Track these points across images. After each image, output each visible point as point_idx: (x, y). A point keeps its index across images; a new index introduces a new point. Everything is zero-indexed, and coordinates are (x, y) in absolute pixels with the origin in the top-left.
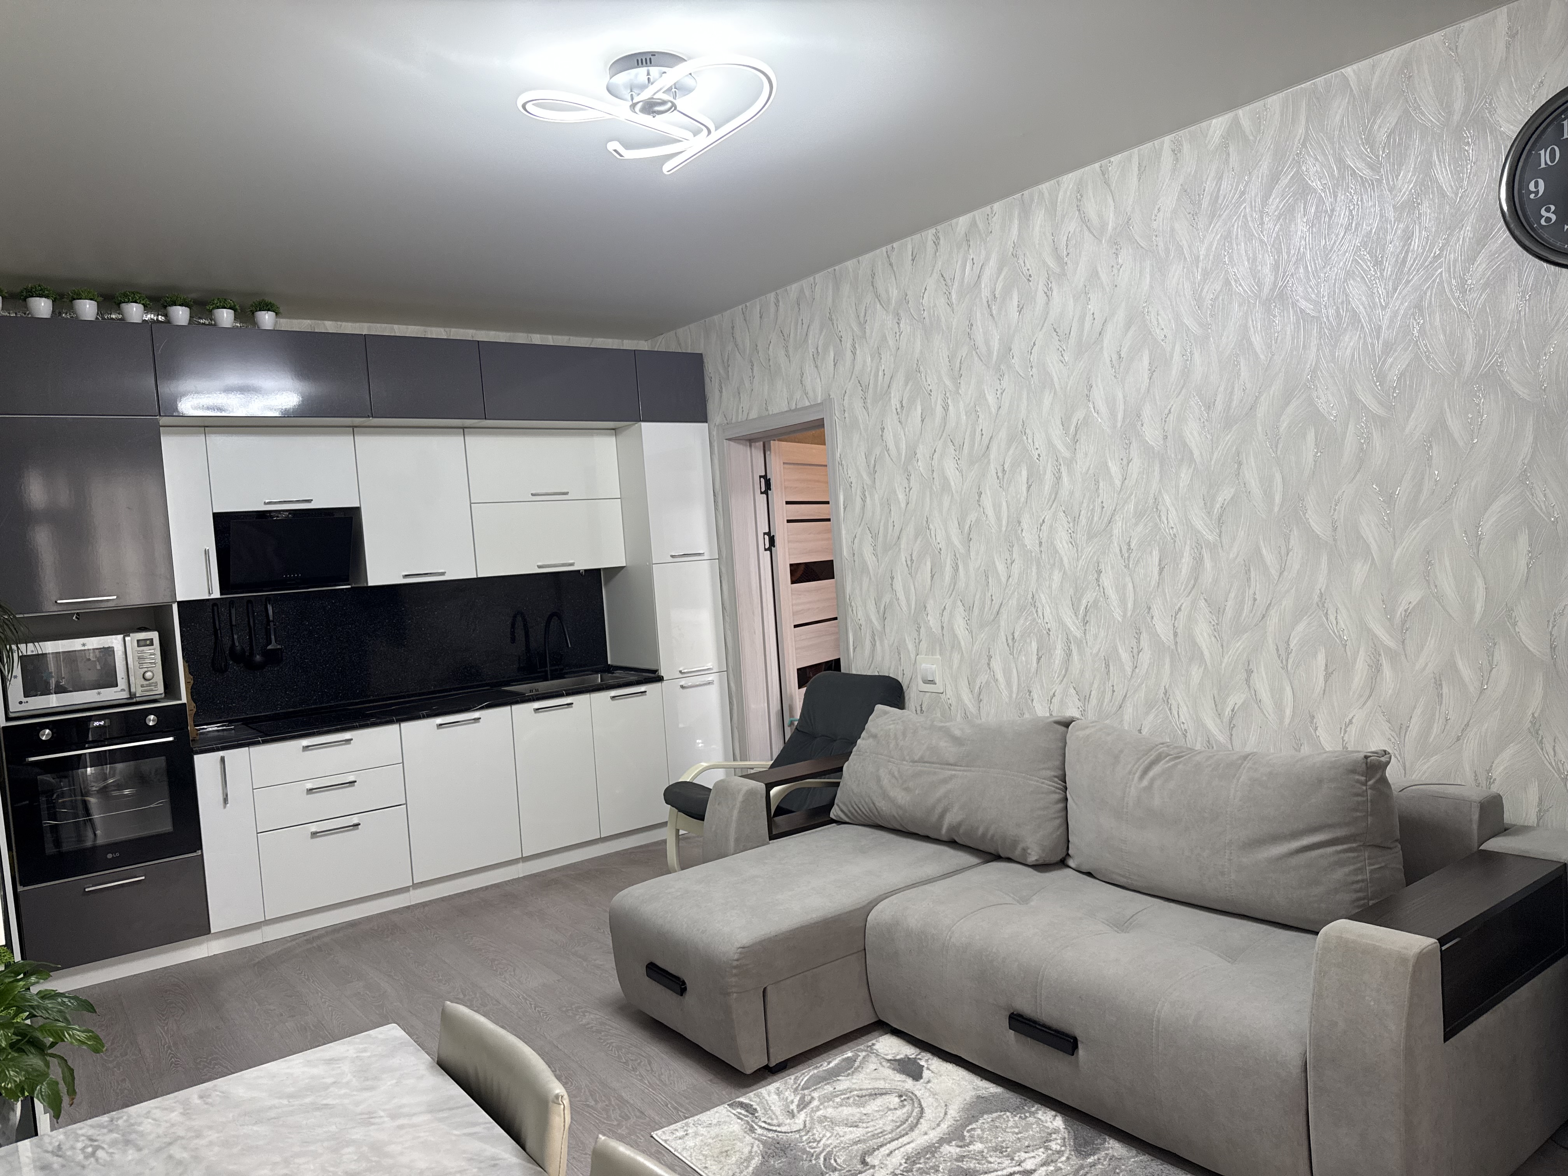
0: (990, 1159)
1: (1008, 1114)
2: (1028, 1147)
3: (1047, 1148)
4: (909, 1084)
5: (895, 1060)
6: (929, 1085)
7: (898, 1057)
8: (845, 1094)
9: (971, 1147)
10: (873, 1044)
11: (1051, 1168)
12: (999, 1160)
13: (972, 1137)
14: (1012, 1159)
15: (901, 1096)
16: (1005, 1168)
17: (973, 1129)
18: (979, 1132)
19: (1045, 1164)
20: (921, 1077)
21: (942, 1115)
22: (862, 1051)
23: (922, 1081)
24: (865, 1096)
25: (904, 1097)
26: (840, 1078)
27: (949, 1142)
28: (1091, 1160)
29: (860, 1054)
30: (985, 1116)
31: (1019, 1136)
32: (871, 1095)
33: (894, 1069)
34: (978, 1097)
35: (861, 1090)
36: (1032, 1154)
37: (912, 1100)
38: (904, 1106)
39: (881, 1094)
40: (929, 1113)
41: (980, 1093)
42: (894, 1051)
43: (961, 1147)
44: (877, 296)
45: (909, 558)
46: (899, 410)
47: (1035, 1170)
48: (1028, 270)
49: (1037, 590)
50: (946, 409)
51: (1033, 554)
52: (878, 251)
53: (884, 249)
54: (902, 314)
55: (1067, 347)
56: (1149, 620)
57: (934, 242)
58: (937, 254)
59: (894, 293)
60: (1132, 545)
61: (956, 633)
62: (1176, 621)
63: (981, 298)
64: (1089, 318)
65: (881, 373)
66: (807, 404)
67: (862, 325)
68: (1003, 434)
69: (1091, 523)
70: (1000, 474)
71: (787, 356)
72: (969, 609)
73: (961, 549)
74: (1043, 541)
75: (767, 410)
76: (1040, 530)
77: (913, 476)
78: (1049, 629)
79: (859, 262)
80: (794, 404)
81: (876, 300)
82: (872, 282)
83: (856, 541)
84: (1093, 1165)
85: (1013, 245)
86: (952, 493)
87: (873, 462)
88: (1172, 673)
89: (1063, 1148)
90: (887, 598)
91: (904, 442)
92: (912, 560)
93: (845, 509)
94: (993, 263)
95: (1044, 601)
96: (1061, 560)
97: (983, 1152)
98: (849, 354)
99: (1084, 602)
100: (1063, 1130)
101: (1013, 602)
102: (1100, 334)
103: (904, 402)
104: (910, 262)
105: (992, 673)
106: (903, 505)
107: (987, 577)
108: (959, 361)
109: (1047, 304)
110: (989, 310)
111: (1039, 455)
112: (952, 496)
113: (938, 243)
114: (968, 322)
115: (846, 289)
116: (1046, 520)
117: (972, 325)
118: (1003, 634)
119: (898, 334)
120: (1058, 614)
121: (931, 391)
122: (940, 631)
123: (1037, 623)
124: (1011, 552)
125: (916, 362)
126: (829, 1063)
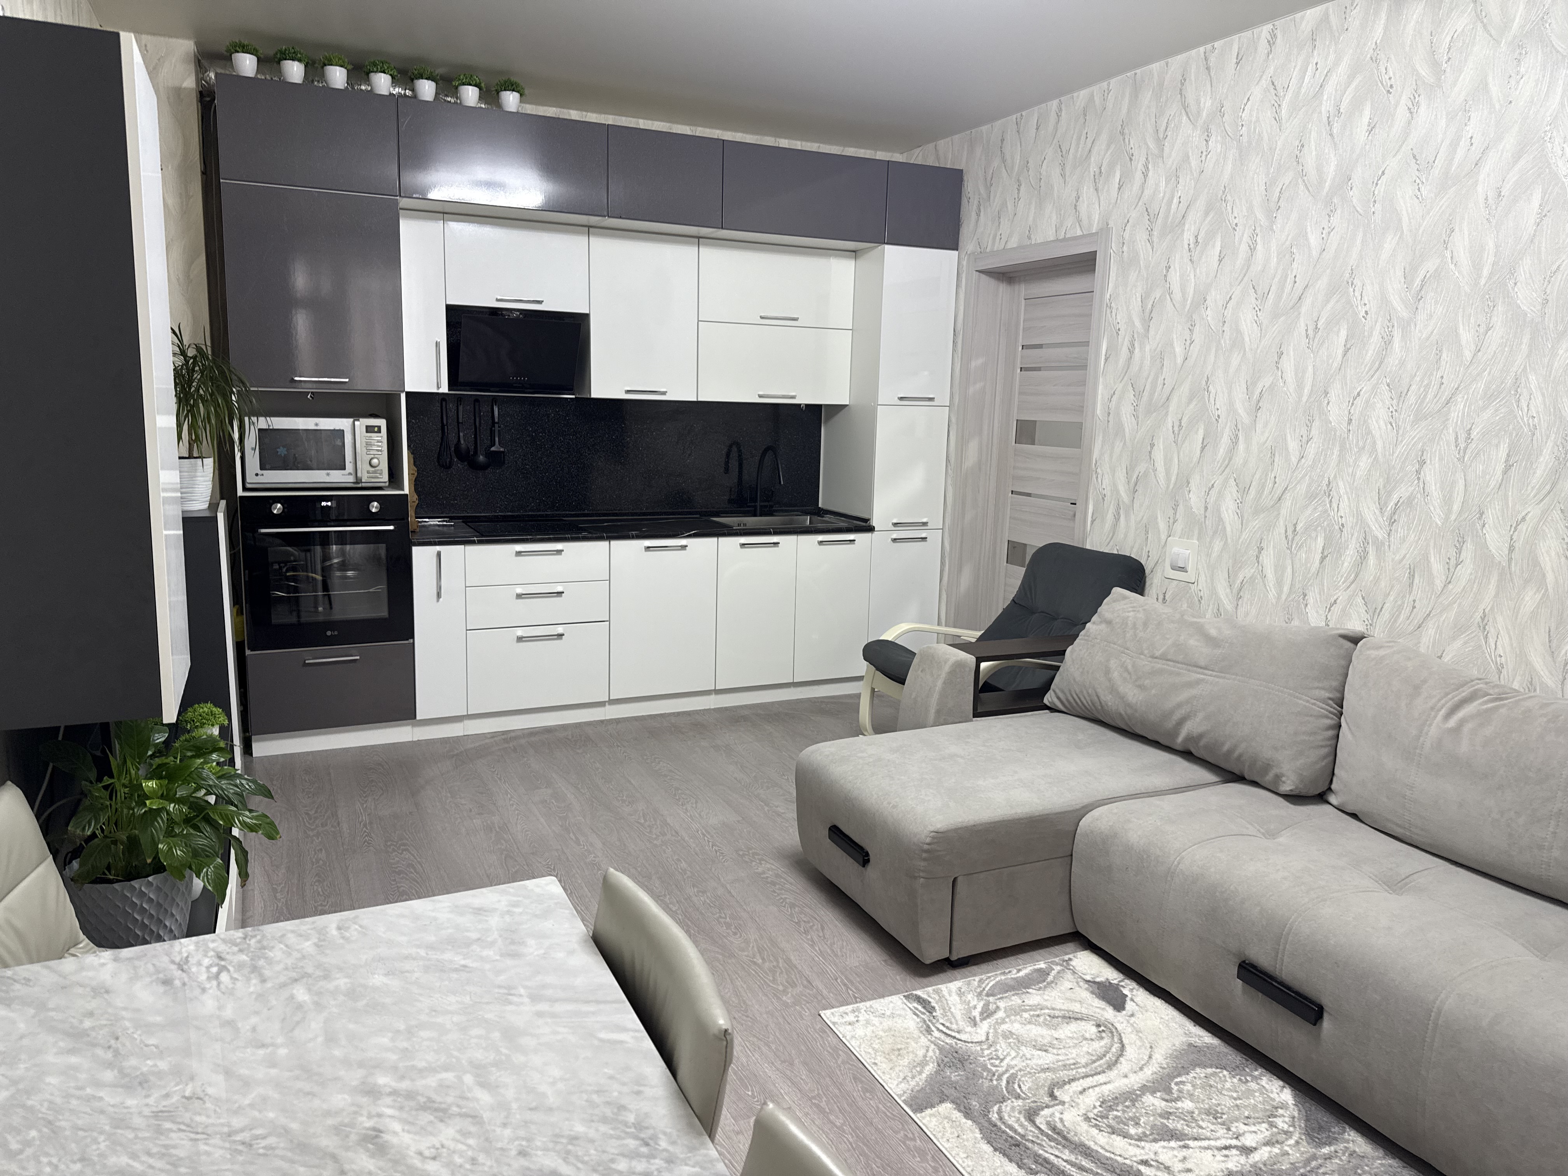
0: (1201, 1123)
1: (1225, 1072)
2: (1248, 1118)
3: (1272, 1125)
4: (1109, 1013)
5: (1094, 982)
6: (1133, 1020)
7: (1098, 980)
8: (1034, 1010)
9: (1179, 1104)
10: (1070, 959)
11: (1276, 1150)
12: (1213, 1127)
13: (1180, 1091)
14: (1229, 1129)
15: (1098, 1026)
16: (1218, 1138)
17: (1182, 1083)
18: (1189, 1087)
19: (1268, 1143)
20: (1124, 1009)
21: (1146, 1058)
22: (1057, 964)
23: (1124, 1012)
24: (1057, 1017)
25: (1102, 1028)
26: (1030, 990)
27: (1153, 1093)
28: (1326, 1150)
29: (1054, 967)
30: (1198, 1070)
31: (1238, 1102)
32: (1064, 1017)
33: (1092, 993)
34: (1190, 1045)
35: (1053, 1009)
36: (1253, 1128)
37: (1112, 1032)
38: (1102, 1038)
39: (1076, 1019)
40: (1130, 1051)
41: (1192, 1040)
42: (1093, 972)
43: (1167, 1101)
44: (1185, 107)
45: (1177, 424)
46: (1192, 246)
47: (1256, 1149)
48: (1390, 79)
49: (1335, 477)
50: (1252, 249)
51: (1338, 434)
52: (1193, 52)
53: (1202, 49)
54: (1213, 128)
55: (1427, 180)
56: (1479, 528)
57: (1269, 42)
58: (1270, 57)
59: (1207, 104)
60: (1474, 434)
61: (1222, 516)
62: (1516, 533)
63: (1320, 112)
64: (1464, 143)
65: (1176, 201)
66: (1079, 233)
67: (1160, 143)
68: (1322, 284)
69: (1422, 402)
70: (1310, 332)
71: (1063, 175)
72: (1244, 491)
73: (1245, 417)
74: (1353, 418)
75: (1029, 238)
76: (1353, 404)
77: (1197, 327)
78: (1343, 525)
79: (1167, 64)
80: (1063, 233)
81: (1183, 111)
82: (1181, 90)
83: (1115, 398)
84: (1328, 1158)
85: (1374, 46)
86: (1245, 351)
87: (1150, 306)
88: (1497, 595)
89: (1291, 1129)
90: (1141, 468)
91: (1193, 285)
92: (1180, 425)
93: (1106, 360)
94: (1342, 69)
95: (1342, 491)
96: (1374, 443)
97: (1193, 1113)
98: (1138, 176)
99: (1395, 497)
100: (1292, 1107)
101: (1302, 488)
102: (1477, 164)
103: (1199, 237)
104: (1233, 65)
105: (1260, 568)
106: (1179, 361)
107: (1273, 455)
108: (1278, 190)
109: (1409, 123)
110: (1328, 128)
111: (1366, 313)
112: (1244, 354)
113: (1274, 43)
114: (1297, 143)
115: (1147, 97)
116: (1362, 393)
117: (1303, 146)
118: (1282, 523)
119: (1205, 153)
120: (1358, 508)
121: (1236, 225)
122: (1203, 510)
123: (1329, 515)
124: (1309, 427)
125: (1223, 188)
126: (1019, 971)
